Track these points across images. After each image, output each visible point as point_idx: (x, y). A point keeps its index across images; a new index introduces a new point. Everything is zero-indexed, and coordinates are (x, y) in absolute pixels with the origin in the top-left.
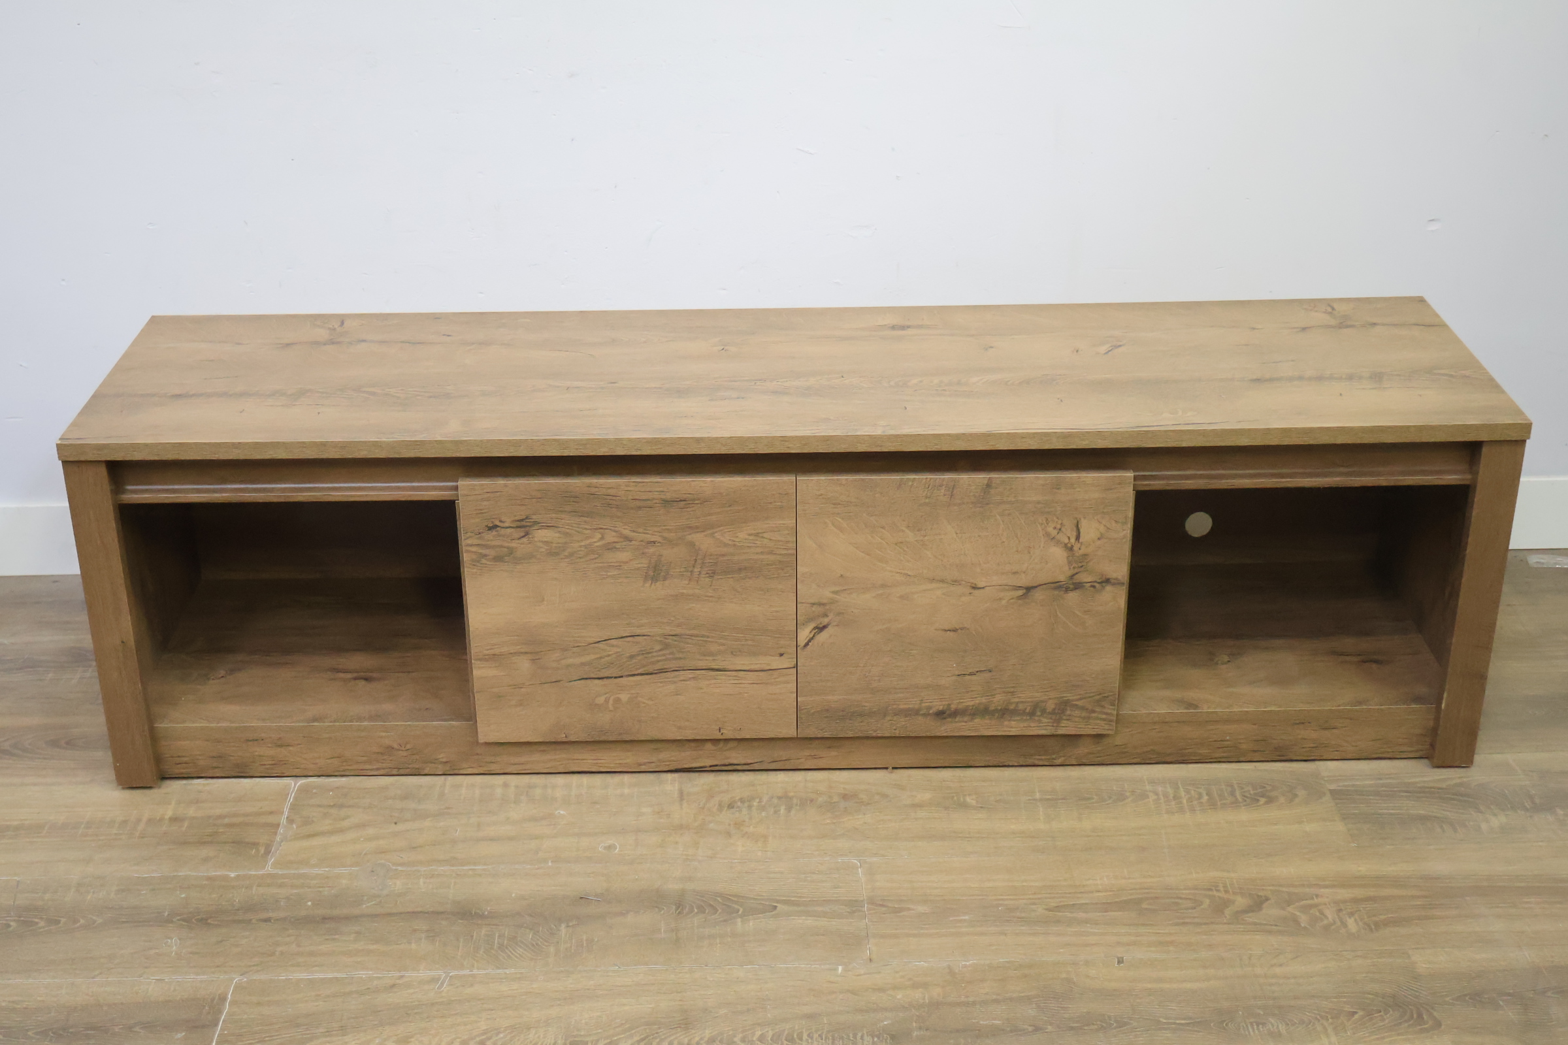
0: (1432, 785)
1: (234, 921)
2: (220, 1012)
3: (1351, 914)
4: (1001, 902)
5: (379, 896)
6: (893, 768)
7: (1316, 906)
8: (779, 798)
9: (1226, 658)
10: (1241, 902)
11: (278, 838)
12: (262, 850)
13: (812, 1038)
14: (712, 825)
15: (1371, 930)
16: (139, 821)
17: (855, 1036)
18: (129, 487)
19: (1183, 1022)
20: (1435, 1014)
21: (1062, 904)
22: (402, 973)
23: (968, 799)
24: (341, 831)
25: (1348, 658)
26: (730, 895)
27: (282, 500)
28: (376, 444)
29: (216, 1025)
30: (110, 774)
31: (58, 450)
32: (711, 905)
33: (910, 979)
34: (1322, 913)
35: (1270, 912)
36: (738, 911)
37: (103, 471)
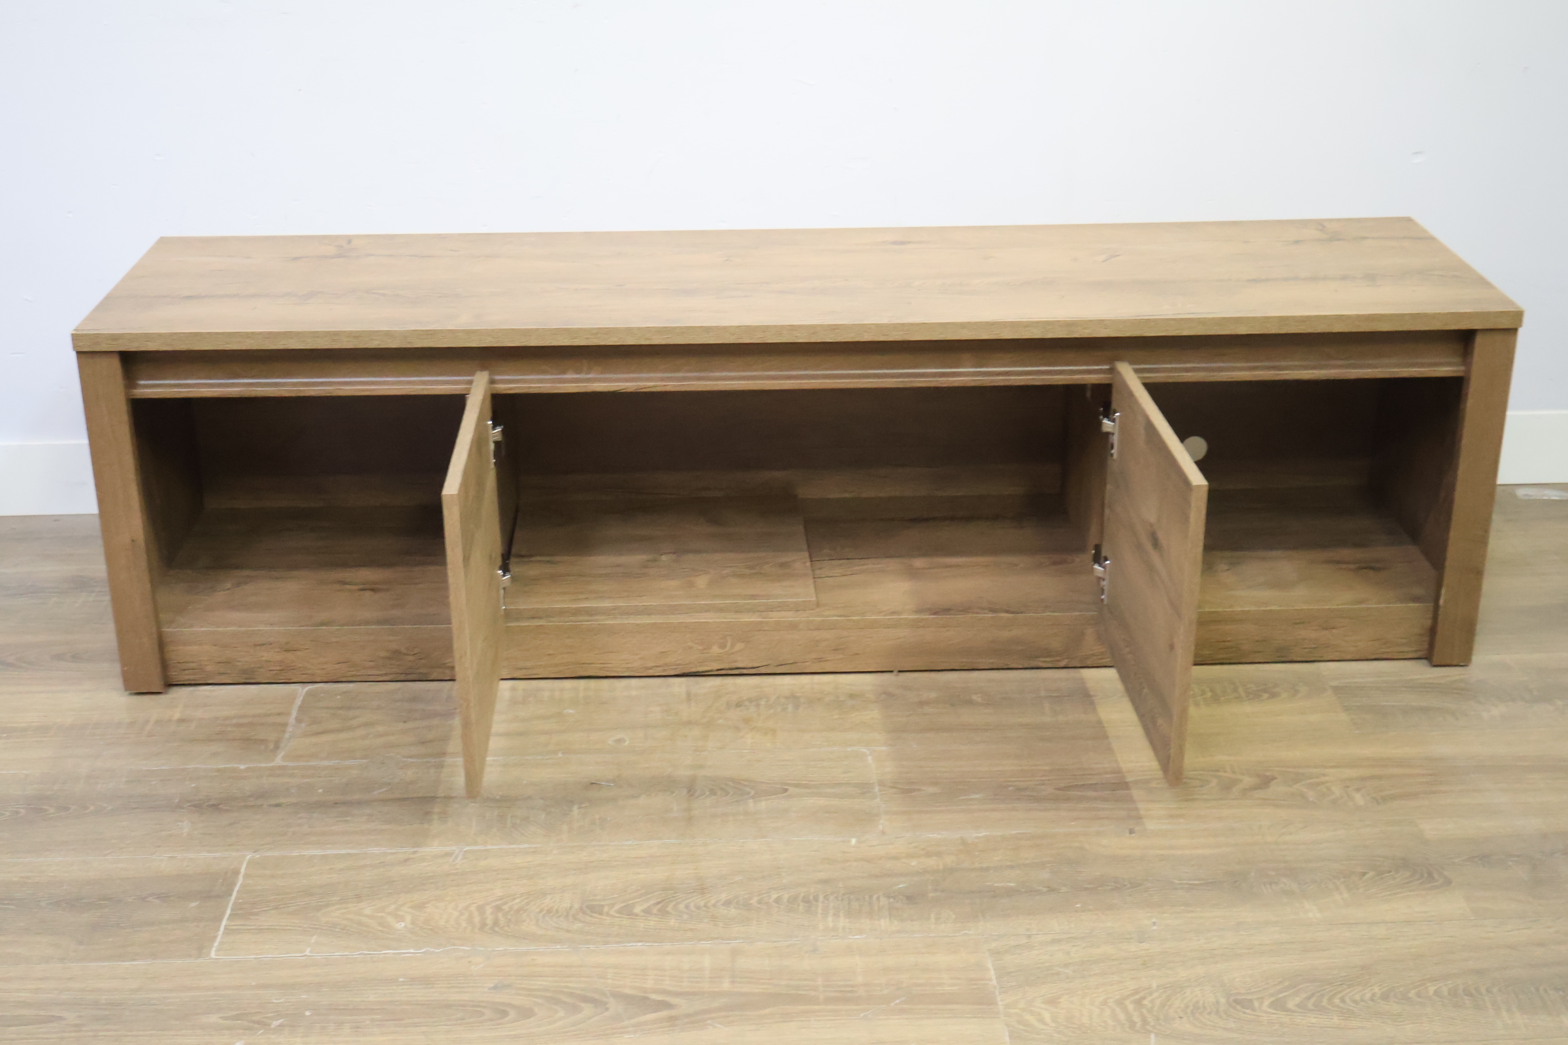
0: (1431, 681)
1: (246, 807)
2: (234, 884)
3: (1358, 790)
4: (1010, 783)
5: (389, 784)
6: (900, 671)
7: (1323, 783)
8: (786, 698)
9: (1226, 567)
10: (1248, 781)
11: (287, 735)
12: (272, 746)
13: (828, 900)
14: (720, 721)
15: (1378, 803)
16: (147, 722)
17: (871, 897)
18: (142, 382)
19: (1197, 882)
20: (1446, 873)
21: (1071, 784)
22: (415, 850)
23: (974, 697)
24: (350, 729)
25: (1344, 566)
26: (742, 780)
27: (293, 395)
28: (388, 334)
29: (230, 895)
30: (119, 683)
31: (73, 340)
32: (722, 789)
33: (923, 849)
34: (1329, 789)
35: (1277, 789)
36: (749, 793)
37: (116, 363)
